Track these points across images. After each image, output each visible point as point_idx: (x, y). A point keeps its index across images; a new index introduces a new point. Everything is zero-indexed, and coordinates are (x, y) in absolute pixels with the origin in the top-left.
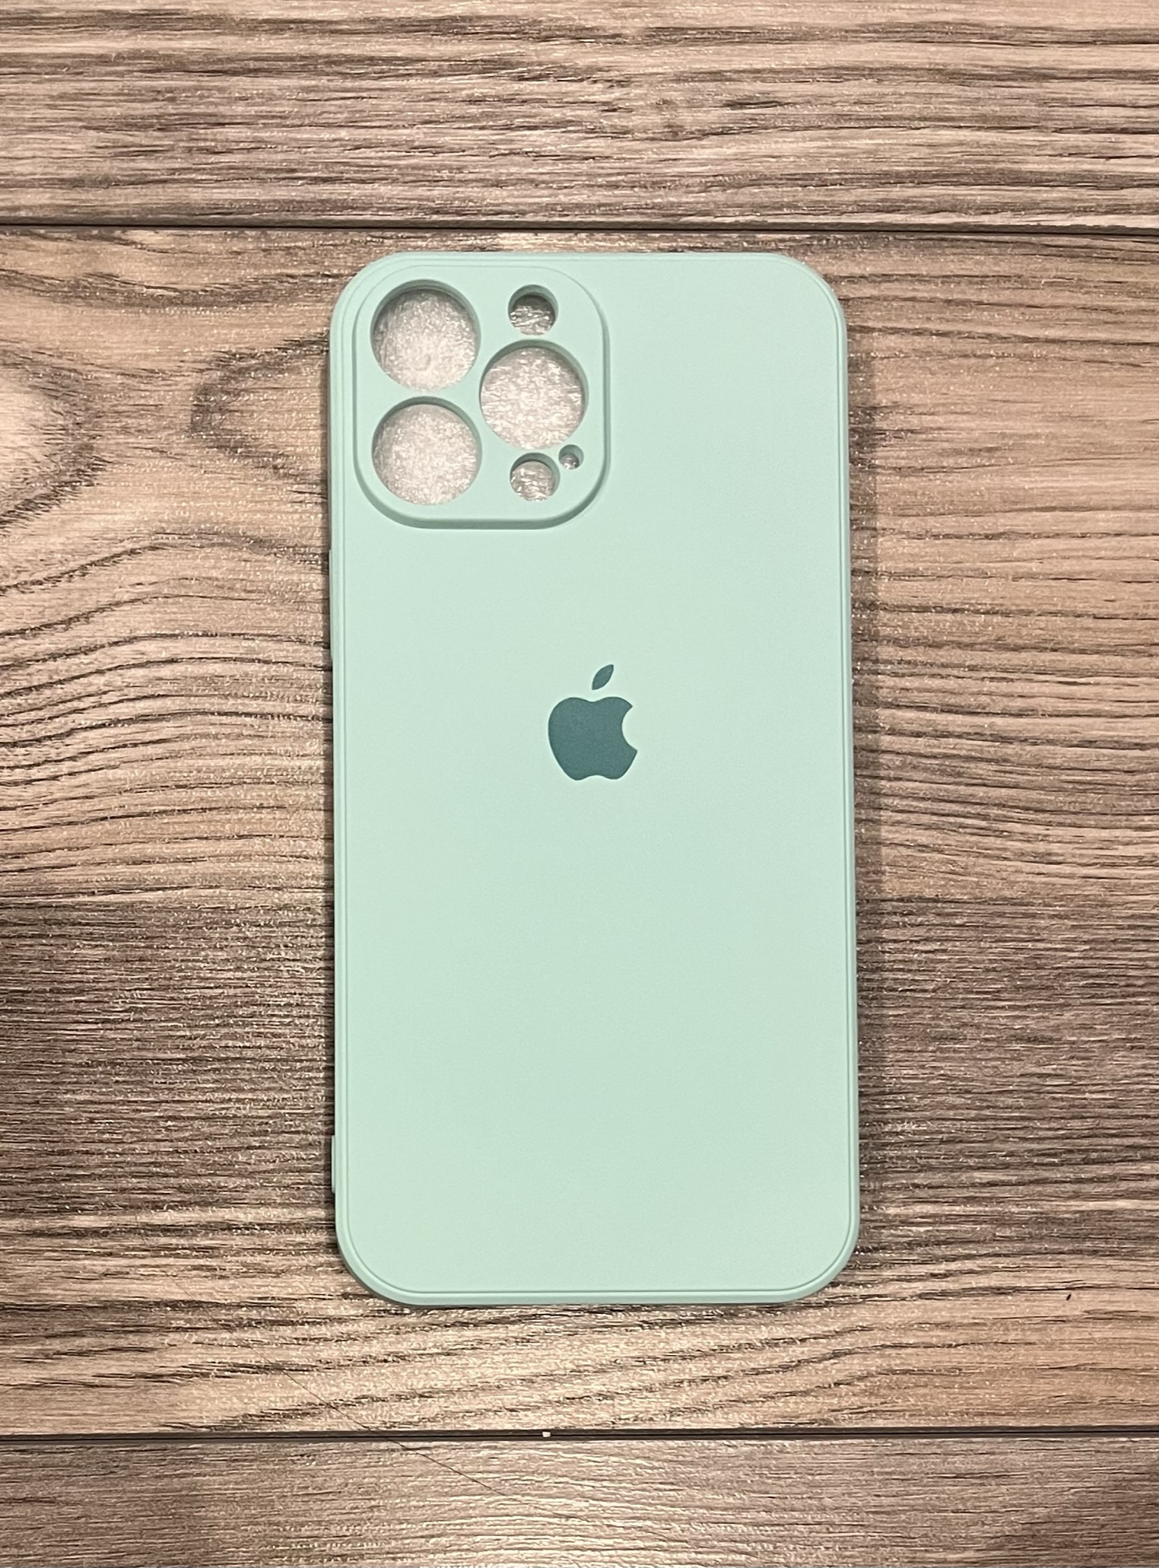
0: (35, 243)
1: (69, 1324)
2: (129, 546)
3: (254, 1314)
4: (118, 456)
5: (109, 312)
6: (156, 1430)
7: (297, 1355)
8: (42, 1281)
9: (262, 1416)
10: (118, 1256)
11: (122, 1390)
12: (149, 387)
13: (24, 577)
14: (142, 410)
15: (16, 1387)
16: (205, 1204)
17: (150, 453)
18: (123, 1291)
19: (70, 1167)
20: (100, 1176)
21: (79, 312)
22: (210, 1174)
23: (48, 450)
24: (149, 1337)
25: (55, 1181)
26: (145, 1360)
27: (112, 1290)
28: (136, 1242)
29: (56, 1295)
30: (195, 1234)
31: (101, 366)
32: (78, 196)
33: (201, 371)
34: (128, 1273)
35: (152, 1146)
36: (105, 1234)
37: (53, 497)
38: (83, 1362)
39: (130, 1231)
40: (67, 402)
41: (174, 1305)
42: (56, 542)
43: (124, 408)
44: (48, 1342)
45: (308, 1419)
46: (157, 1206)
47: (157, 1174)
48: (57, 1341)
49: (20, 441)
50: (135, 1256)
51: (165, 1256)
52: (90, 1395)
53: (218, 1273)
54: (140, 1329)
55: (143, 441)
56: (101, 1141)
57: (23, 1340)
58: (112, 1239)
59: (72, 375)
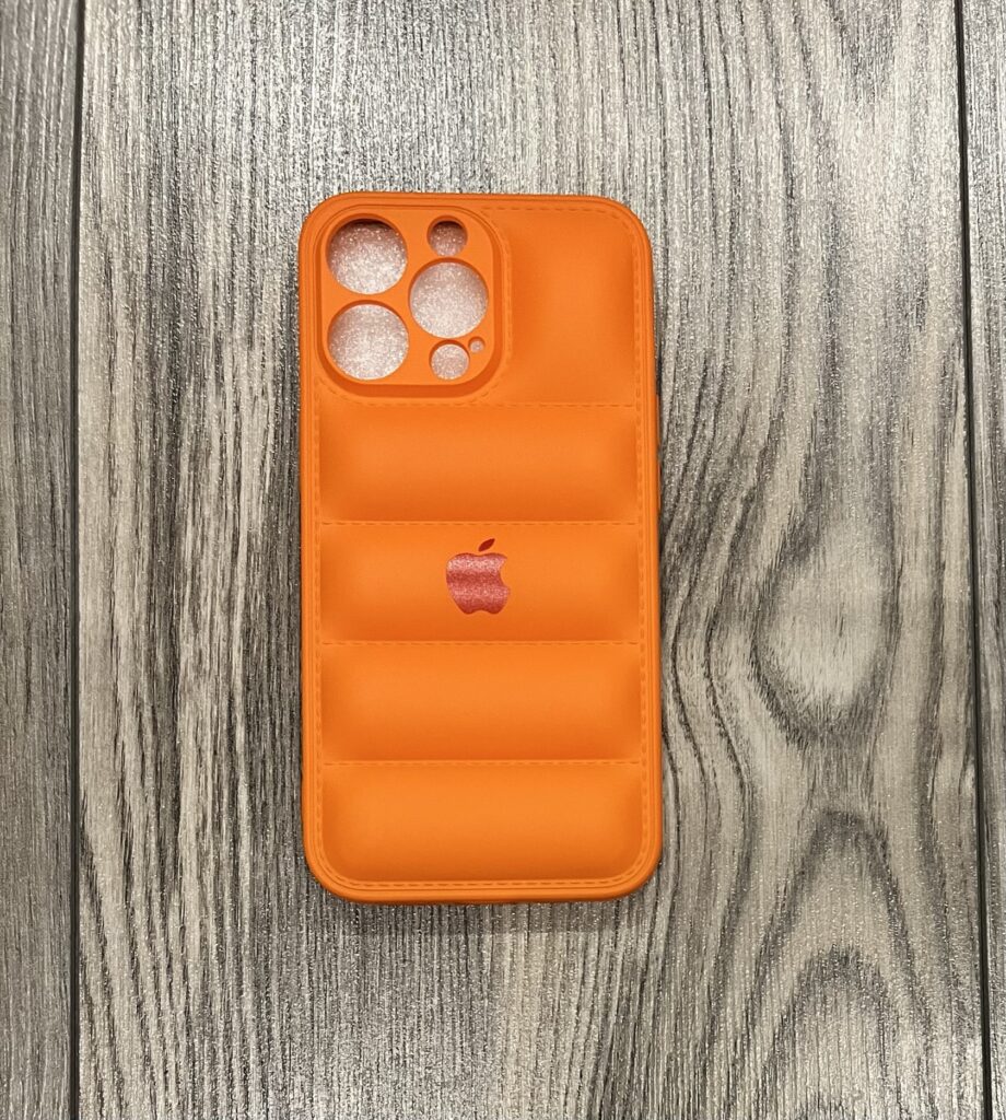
0: (963, 698)
1: (162, 722)
2: (742, 768)
3: (169, 860)
4: (810, 759)
5: (914, 751)
6: (82, 788)
7: (138, 893)
9: (91, 867)
10: (214, 760)
11: (112, 762)
12: (860, 781)
13: (719, 691)
14: (843, 777)
15: (115, 685)
16: (253, 822)
17: (811, 781)
18: (188, 762)
19: (281, 724)
20: (274, 746)
21: (914, 731)
22: (276, 826)
23: (812, 708)
24: (152, 783)
25: (271, 713)
26: (135, 779)
27: (188, 755)
28: (225, 772)
29: (185, 714)
30: (231, 816)
31: (875, 746)
32: (997, 730)
33: (872, 818)
34: (201, 766)
36: (230, 750)
37: (777, 711)
38: (134, 733)
39: (233, 768)
40: (848, 721)
41: (177, 800)
42: (744, 714)
43: (844, 763)
44: (150, 708)
45: (88, 900)
46: (251, 787)
47: (276, 787)
48: (150, 715)
49: (818, 687)
50: (213, 772)
51: (214, 794)
52: (109, 739)
53: (201, 833)
54: (158, 775)
55: (820, 776)
57: (151, 691)
58: (227, 754)
59: (868, 725)
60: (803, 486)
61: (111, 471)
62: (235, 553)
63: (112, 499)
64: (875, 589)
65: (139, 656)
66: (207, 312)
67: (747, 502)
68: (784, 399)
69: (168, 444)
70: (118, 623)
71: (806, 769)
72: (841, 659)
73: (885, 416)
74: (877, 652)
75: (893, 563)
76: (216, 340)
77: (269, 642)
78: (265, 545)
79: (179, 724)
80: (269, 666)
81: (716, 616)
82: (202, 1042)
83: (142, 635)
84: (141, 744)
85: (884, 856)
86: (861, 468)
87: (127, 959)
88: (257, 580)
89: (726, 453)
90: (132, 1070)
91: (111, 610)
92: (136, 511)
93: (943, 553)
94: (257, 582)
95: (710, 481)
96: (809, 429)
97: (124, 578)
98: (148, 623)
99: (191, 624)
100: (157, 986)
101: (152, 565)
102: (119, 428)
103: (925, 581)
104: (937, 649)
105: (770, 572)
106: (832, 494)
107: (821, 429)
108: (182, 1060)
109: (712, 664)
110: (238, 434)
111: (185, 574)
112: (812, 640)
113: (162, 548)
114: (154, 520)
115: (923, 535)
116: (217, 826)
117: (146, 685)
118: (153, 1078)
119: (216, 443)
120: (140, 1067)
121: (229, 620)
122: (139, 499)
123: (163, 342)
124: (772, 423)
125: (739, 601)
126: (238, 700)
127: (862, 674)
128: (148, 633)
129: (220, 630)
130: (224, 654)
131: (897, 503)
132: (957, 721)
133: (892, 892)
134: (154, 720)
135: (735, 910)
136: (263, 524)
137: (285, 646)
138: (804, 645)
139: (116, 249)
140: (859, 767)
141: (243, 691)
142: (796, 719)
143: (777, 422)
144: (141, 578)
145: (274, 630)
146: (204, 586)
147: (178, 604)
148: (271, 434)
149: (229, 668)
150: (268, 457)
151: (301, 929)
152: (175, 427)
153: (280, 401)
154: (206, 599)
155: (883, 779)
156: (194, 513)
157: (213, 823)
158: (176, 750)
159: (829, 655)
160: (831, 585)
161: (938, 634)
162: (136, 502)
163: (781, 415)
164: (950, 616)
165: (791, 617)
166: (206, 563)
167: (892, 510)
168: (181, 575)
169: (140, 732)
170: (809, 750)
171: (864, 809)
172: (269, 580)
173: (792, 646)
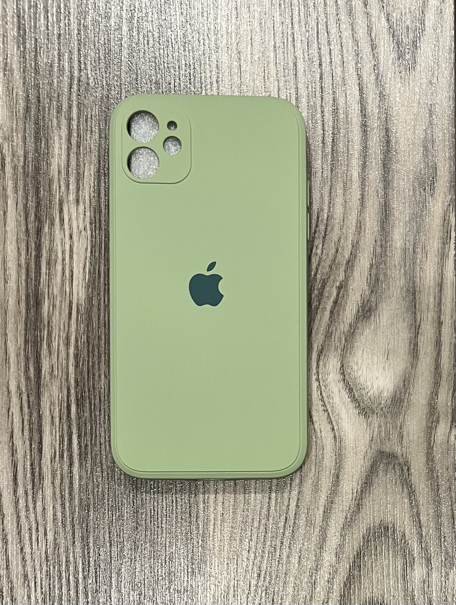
0: (451, 393)
1: (33, 402)
2: (335, 428)
3: (37, 474)
4: (370, 424)
5: (425, 420)
7: (21, 491)
8: (50, 392)
10: (60, 422)
11: (7, 423)
12: (396, 436)
13: (323, 388)
14: (387, 433)
15: (8, 383)
16: (80, 455)
17: (371, 436)
18: (46, 423)
19: (95, 404)
20: (91, 415)
21: (425, 410)
22: (92, 457)
23: (372, 398)
24: (28, 433)
25: (89, 398)
26: (19, 432)
27: (46, 419)
28: (65, 428)
29: (44, 398)
30: (68, 451)
31: (404, 418)
33: (402, 455)
34: (53, 425)
35: (103, 435)
36: (68, 417)
37: (354, 399)
38: (18, 408)
39: (70, 426)
40: (391, 404)
41: (41, 443)
42: (337, 400)
43: (388, 426)
44: (26, 395)
46: (79, 437)
47: (92, 437)
48: (26, 398)
49: (375, 387)
50: (60, 428)
51: (60, 440)
52: (5, 411)
53: (53, 460)
54: (31, 430)
55: (376, 433)
56: (105, 415)
57: (27, 386)
58: (66, 419)
59: (401, 407)
60: (369, 280)
61: (5, 270)
62: (70, 314)
63: (6, 284)
64: (406, 336)
65: (21, 367)
66: (55, 186)
67: (339, 288)
68: (359, 233)
69: (35, 256)
70: (9, 350)
71: (368, 429)
72: (387, 372)
73: (412, 243)
74: (407, 368)
75: (415, 321)
76: (60, 200)
77: (88, 361)
78: (86, 309)
79: (42, 403)
80: (88, 373)
81: (322, 349)
82: (54, 567)
83: (22, 356)
84: (22, 413)
85: (409, 474)
86: (400, 271)
87: (15, 525)
88: (82, 328)
89: (329, 262)
90: (18, 582)
91: (5, 343)
92: (18, 291)
93: (442, 316)
94: (82, 330)
95: (320, 277)
96: (372, 249)
97: (12, 326)
98: (25, 350)
99: (47, 351)
100: (31, 539)
101: (27, 320)
102: (9, 248)
103: (432, 331)
104: (437, 366)
105: (350, 325)
106: (384, 285)
107: (379, 250)
108: (44, 576)
109: (320, 374)
110: (71, 251)
111: (44, 325)
112: (372, 362)
113: (32, 310)
114: (27, 296)
115: (432, 306)
116: (61, 456)
117: (24, 383)
118: (28, 586)
119: (60, 255)
120: (22, 580)
121: (67, 349)
122: (20, 284)
123: (32, 201)
124: (353, 246)
125: (334, 341)
126: (72, 391)
127: (398, 380)
128: (25, 356)
129: (63, 354)
130: (65, 367)
131: (418, 289)
132: (447, 405)
133: (412, 493)
134: (29, 401)
135: (330, 501)
136: (85, 299)
137: (97, 363)
138: (369, 365)
139: (7, 152)
140: (396, 428)
141: (75, 387)
142: (363, 402)
143: (356, 246)
144: (21, 327)
145: (91, 354)
146: (54, 331)
147: (41, 340)
148: (89, 250)
149: (67, 374)
150: (88, 264)
151: (105, 510)
152: (39, 248)
153: (94, 233)
154: (55, 338)
155: (408, 435)
156: (48, 293)
157: (60, 455)
158: (40, 417)
159: (381, 370)
160: (383, 333)
161: (438, 359)
162: (18, 287)
163: (358, 242)
164: (444, 351)
165: (362, 349)
166: (55, 319)
167: (415, 293)
168: (42, 325)
169: (21, 408)
170: (370, 419)
171: (398, 450)
172: (88, 328)
173: (362, 365)
